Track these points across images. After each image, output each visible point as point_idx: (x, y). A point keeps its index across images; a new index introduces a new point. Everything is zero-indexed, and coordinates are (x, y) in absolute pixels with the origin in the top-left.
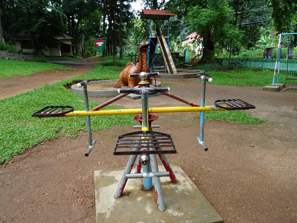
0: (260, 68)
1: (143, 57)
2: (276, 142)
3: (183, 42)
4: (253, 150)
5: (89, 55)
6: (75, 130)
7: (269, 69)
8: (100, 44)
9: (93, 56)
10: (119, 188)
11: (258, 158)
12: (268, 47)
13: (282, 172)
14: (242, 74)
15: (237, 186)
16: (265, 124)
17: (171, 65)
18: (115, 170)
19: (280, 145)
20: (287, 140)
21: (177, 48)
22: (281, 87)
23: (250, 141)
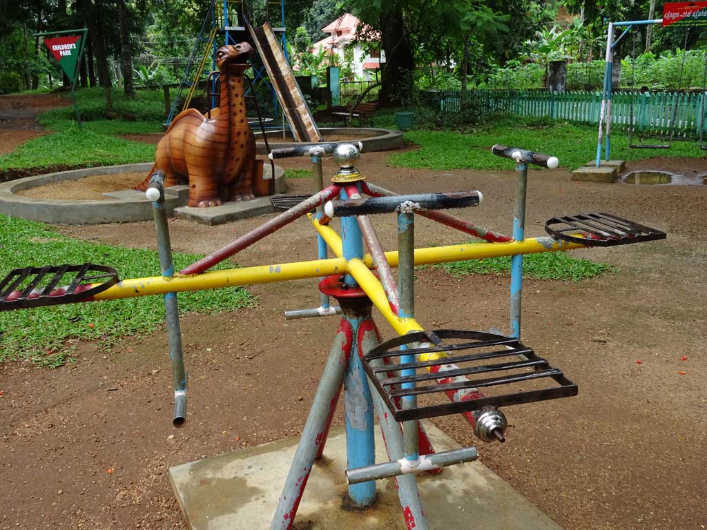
0: (546, 118)
1: (234, 92)
2: (657, 324)
3: (316, 45)
4: (607, 352)
5: (13, 86)
6: (49, 340)
7: (570, 122)
8: (65, 49)
9: (28, 88)
10: (283, 514)
11: (628, 374)
12: (554, 60)
13: (700, 407)
14: (503, 137)
15: (599, 458)
16: (612, 277)
17: (300, 115)
18: (237, 456)
19: (668, 330)
20: (681, 316)
21: (298, 61)
22: (618, 170)
23: (588, 326)
